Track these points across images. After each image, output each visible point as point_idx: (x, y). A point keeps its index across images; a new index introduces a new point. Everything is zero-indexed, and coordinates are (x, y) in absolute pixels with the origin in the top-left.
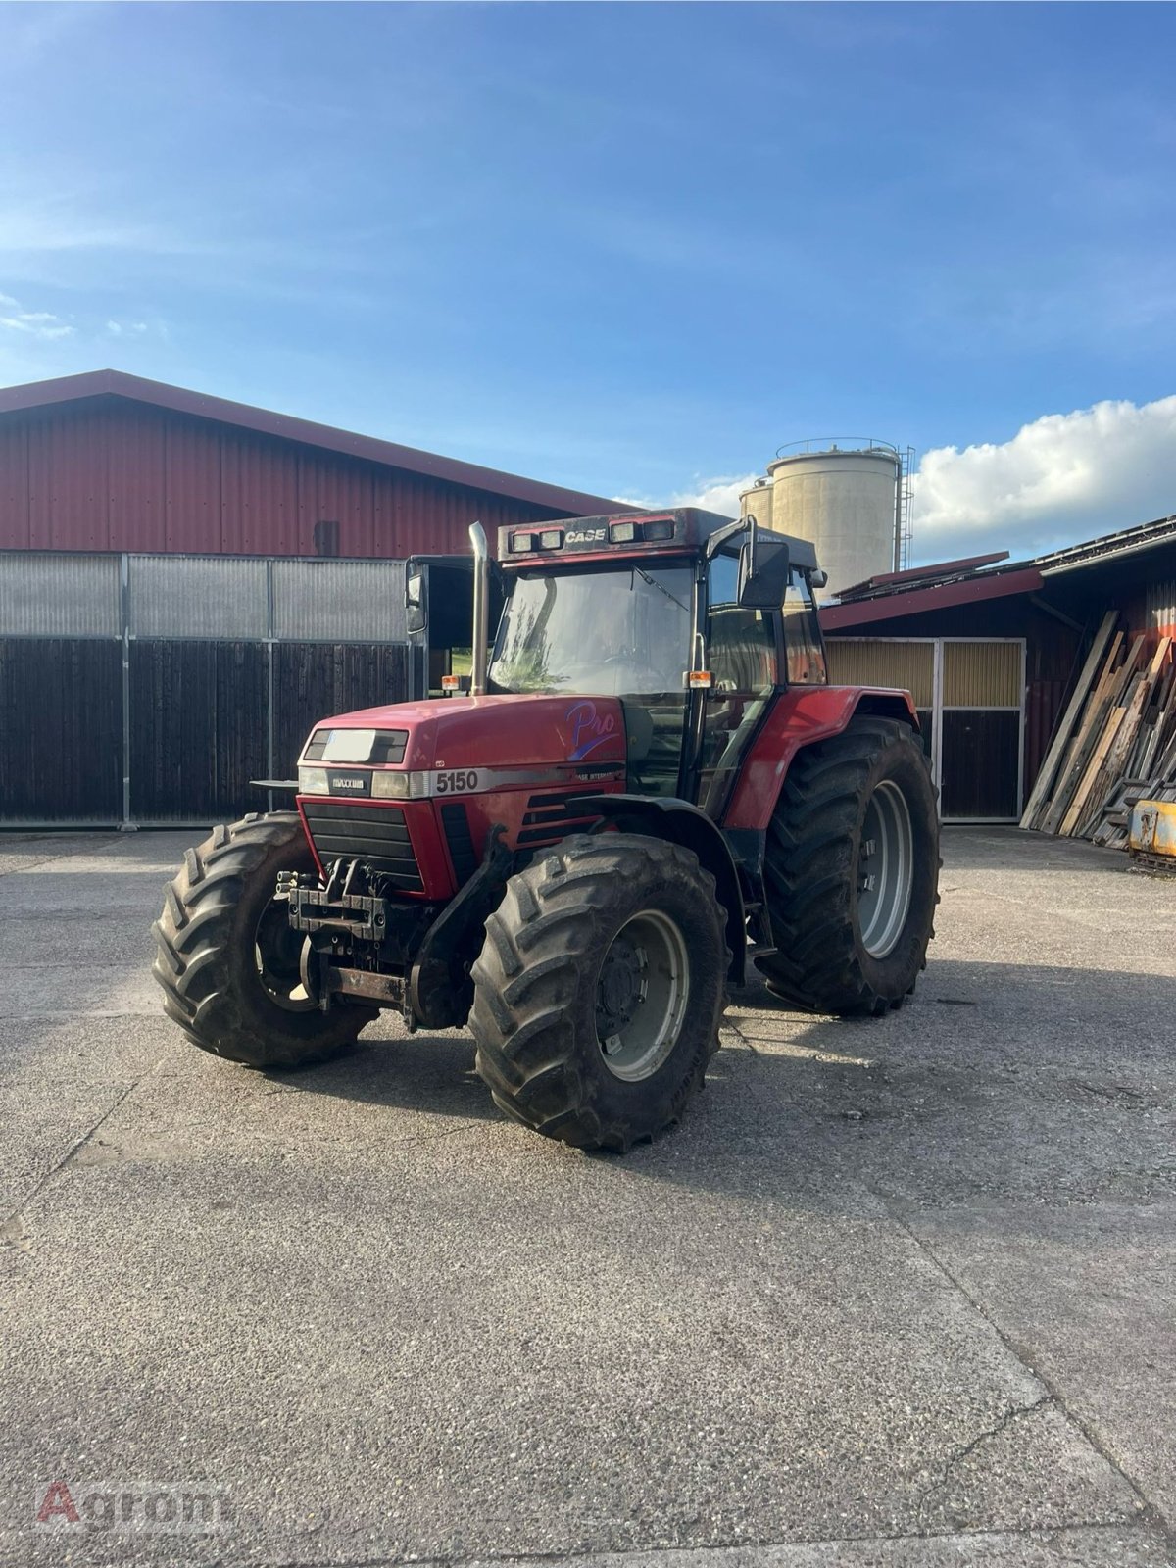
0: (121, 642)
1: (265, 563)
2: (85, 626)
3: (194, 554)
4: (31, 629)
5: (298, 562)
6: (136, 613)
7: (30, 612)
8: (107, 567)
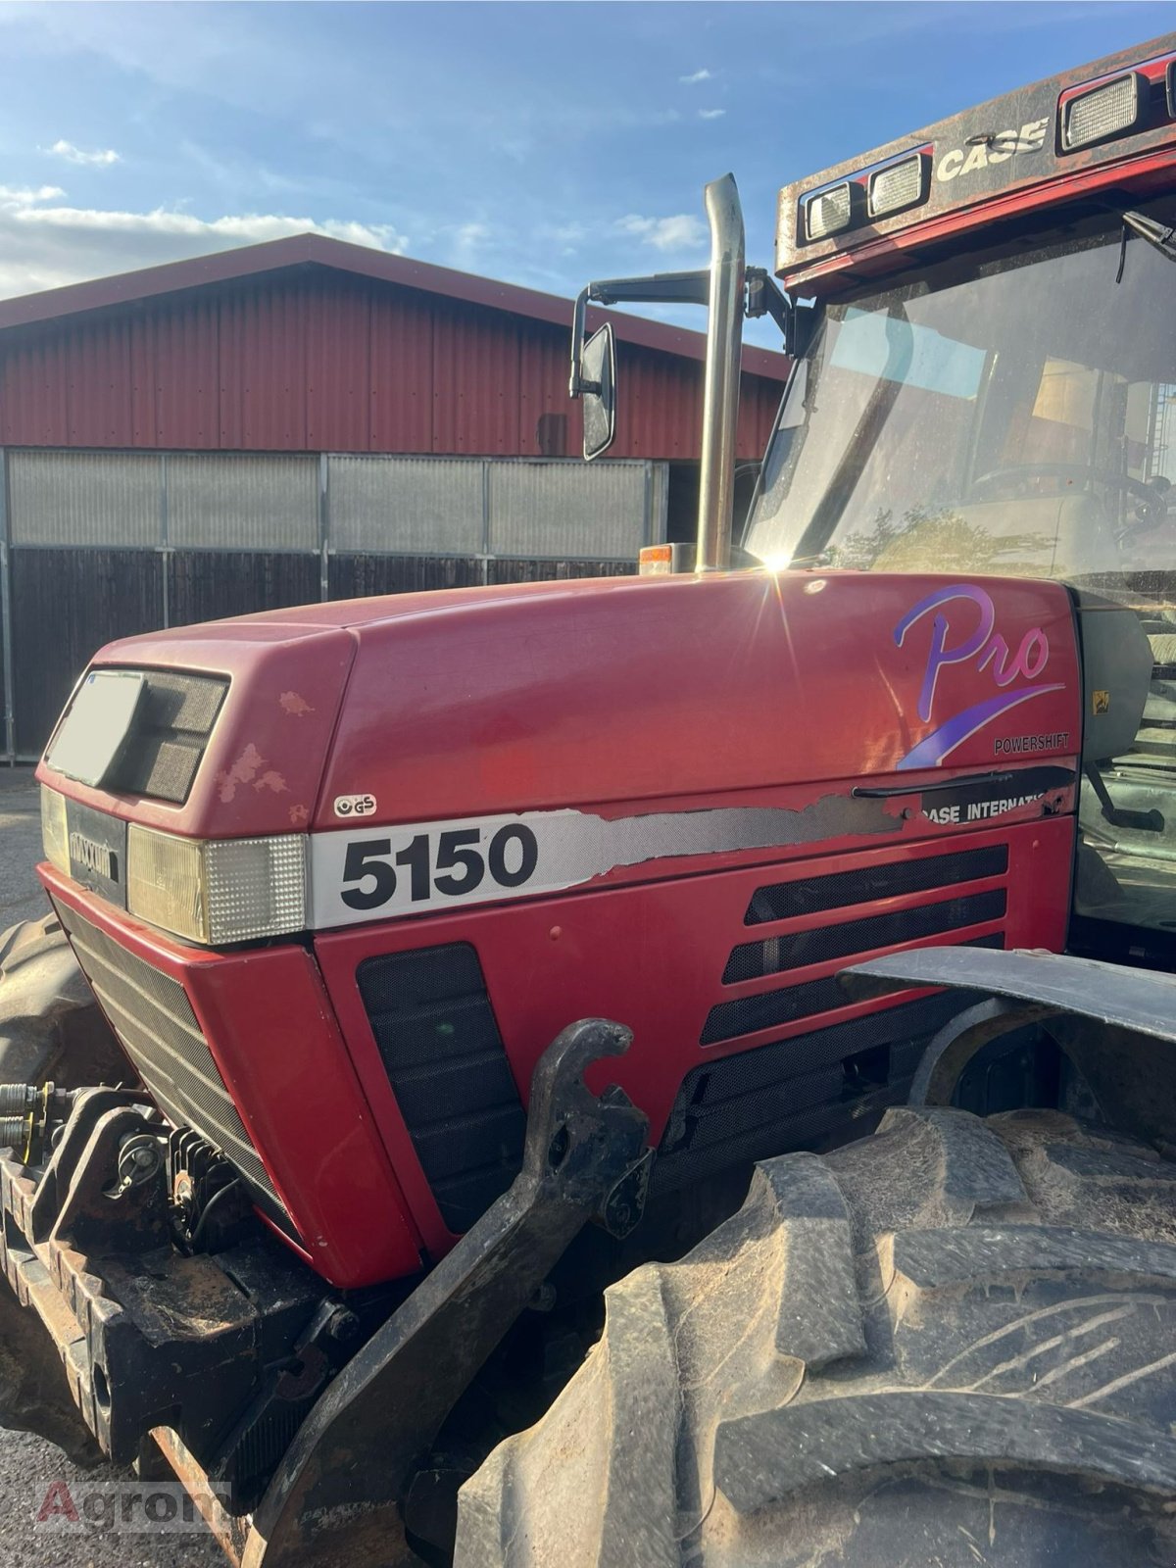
0: (319, 557)
1: (481, 464)
2: (280, 538)
3: (400, 454)
4: (220, 541)
5: (519, 463)
6: (335, 523)
7: (220, 521)
8: (303, 469)
